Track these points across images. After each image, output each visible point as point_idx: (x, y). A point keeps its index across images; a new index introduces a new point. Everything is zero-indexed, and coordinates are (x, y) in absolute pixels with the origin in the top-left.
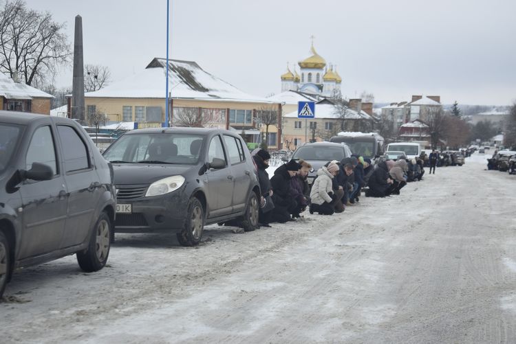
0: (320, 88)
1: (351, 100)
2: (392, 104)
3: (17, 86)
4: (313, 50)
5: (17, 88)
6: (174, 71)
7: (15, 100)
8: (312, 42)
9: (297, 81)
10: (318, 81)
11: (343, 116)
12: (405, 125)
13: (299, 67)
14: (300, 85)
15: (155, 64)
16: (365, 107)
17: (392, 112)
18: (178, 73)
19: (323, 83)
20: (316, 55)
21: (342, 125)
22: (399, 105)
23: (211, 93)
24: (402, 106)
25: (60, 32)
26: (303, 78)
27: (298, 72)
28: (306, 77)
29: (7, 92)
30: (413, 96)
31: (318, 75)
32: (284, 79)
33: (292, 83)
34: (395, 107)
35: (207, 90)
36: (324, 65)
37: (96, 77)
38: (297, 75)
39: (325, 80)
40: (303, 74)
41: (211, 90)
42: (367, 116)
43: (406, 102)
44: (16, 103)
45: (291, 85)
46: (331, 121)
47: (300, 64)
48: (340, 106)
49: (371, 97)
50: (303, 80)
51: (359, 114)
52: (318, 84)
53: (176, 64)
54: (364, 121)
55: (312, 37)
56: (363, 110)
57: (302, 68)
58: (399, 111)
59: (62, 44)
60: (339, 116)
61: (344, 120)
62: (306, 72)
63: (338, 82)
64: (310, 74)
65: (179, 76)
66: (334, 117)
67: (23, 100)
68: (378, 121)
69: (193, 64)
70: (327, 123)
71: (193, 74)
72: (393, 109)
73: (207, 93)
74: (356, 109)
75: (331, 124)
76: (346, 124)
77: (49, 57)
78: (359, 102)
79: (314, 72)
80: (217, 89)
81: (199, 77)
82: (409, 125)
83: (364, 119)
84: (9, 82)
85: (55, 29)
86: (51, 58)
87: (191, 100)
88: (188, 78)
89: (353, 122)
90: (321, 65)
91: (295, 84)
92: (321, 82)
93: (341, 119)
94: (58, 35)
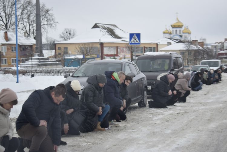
0: (181, 36)
1: (193, 41)
2: (215, 43)
3: (26, 39)
4: (177, 19)
5: (26, 40)
6: (105, 30)
7: (24, 46)
8: (177, 15)
9: (170, 34)
10: (180, 33)
11: (189, 48)
12: (220, 52)
13: (171, 27)
14: (172, 36)
15: (96, 26)
16: (200, 44)
17: (216, 47)
18: (107, 30)
19: (183, 34)
20: (179, 22)
21: (189, 53)
22: (219, 43)
23: (123, 39)
24: (220, 44)
25: (50, 12)
26: (173, 32)
27: (171, 29)
28: (174, 32)
29: (20, 42)
30: (225, 39)
31: (180, 30)
32: (164, 33)
33: (168, 35)
34: (217, 44)
35: (121, 38)
36: (183, 26)
37: (70, 34)
38: (170, 31)
39: (183, 33)
40: (173, 31)
41: (123, 38)
42: (201, 48)
43: (222, 42)
44: (25, 47)
45: (168, 36)
46: (183, 51)
47: (171, 26)
48: (187, 44)
49: (205, 40)
50: (173, 34)
51: (197, 47)
52: (180, 35)
53: (106, 26)
54: (199, 51)
55: (177, 13)
56: (199, 45)
57: (173, 27)
58: (219, 46)
59: (51, 18)
60: (186, 48)
61: (189, 50)
62: (175, 29)
63: (189, 33)
64: (176, 30)
65: (107, 32)
66: (185, 49)
67: (28, 46)
68: (206, 50)
69: (114, 26)
70: (181, 52)
71: (114, 31)
72: (216, 45)
73: (121, 39)
74: (195, 45)
75: (183, 52)
76: (191, 52)
77: (44, 25)
78: (197, 42)
79: (178, 29)
80: (126, 37)
81: (117, 32)
82: (222, 52)
83: (199, 50)
84: (22, 37)
85: (47, 11)
86: (46, 25)
87: (113, 43)
88: (111, 32)
89: (193, 51)
90: (181, 26)
91: (170, 35)
92: (182, 34)
93: (188, 50)
94: (49, 14)
